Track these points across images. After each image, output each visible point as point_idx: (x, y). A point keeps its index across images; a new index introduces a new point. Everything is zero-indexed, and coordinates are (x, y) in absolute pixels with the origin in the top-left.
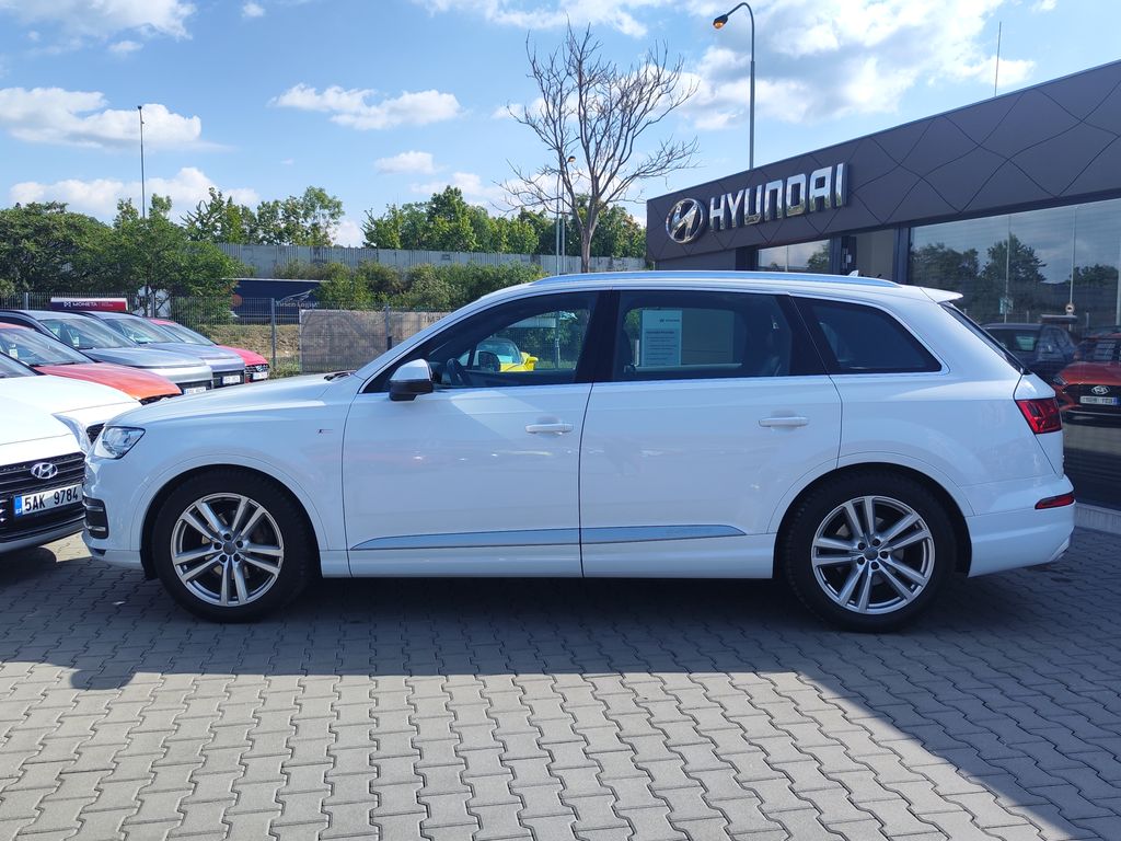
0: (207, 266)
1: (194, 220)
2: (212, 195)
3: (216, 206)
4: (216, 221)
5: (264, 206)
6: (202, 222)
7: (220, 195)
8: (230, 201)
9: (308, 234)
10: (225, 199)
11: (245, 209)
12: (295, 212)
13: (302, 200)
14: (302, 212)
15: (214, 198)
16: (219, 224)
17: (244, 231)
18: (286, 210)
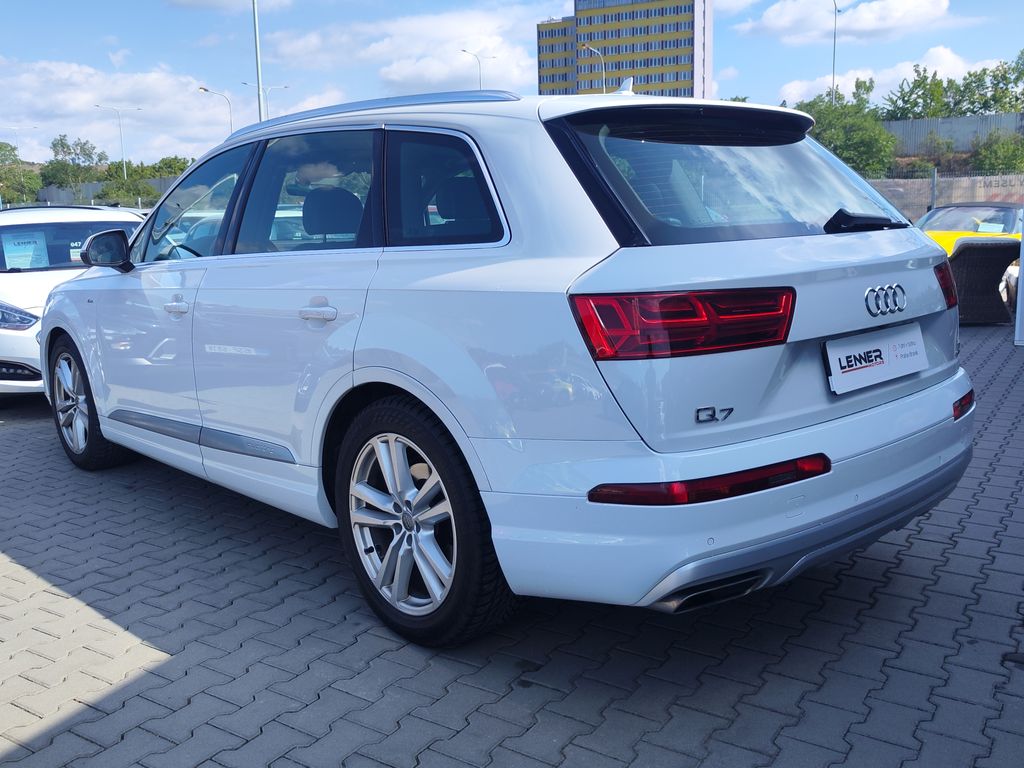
0: (862, 143)
1: (895, 98)
2: (917, 71)
3: (920, 83)
4: (919, 97)
5: (970, 76)
6: (903, 100)
7: (925, 71)
8: (935, 74)
9: (1017, 99)
10: (930, 75)
11: (950, 82)
12: (1004, 78)
13: (1014, 64)
14: (1013, 77)
15: (919, 74)
16: (920, 100)
17: (948, 104)
18: (995, 77)
